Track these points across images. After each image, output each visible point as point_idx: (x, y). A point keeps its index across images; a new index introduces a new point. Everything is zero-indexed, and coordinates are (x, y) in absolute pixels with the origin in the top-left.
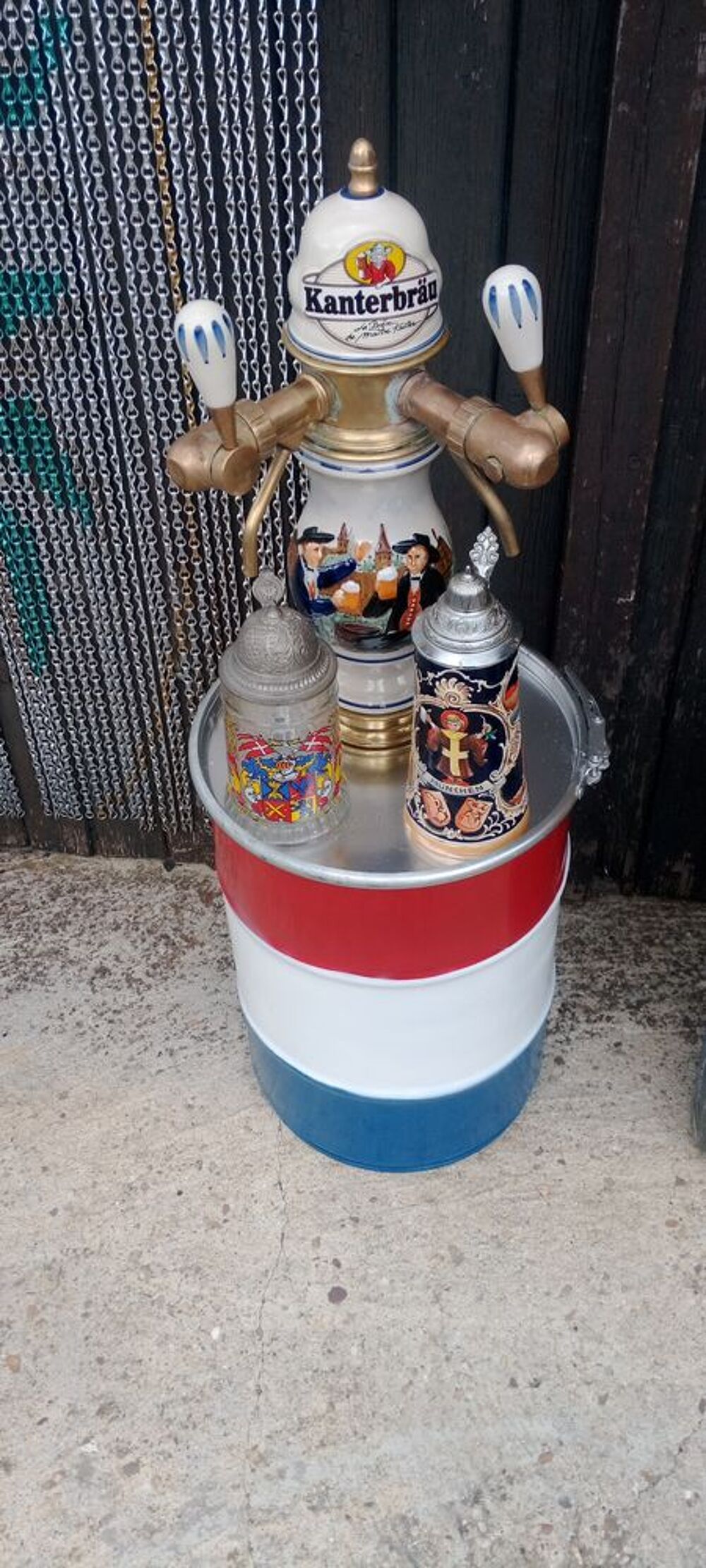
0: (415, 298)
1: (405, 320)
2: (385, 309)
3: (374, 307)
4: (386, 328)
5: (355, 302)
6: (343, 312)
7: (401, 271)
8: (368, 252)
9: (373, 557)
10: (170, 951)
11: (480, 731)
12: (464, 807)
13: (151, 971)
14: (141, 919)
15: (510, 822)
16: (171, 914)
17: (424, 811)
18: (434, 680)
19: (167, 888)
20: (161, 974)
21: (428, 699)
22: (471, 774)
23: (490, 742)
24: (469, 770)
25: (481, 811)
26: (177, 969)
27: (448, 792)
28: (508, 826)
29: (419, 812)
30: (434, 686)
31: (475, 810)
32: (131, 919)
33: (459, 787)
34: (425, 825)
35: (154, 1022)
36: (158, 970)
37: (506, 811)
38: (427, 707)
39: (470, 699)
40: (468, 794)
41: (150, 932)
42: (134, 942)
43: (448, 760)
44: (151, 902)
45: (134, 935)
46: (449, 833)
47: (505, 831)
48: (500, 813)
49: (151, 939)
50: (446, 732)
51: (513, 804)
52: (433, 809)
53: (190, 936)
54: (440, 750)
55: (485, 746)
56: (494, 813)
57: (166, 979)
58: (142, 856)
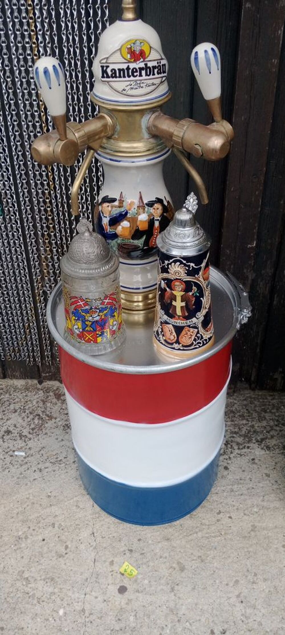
0: (156, 71)
1: (150, 82)
2: (141, 75)
3: (135, 74)
4: (142, 85)
5: (126, 71)
6: (120, 77)
7: (148, 56)
8: (132, 45)
9: (136, 209)
10: (40, 422)
11: (191, 291)
12: (184, 332)
13: (31, 431)
14: (27, 407)
15: (206, 340)
16: (41, 404)
17: (163, 335)
18: (168, 264)
19: (39, 393)
20: (36, 432)
21: (165, 275)
22: (187, 314)
23: (196, 297)
24: (186, 312)
25: (192, 333)
26: (44, 430)
27: (175, 324)
28: (205, 342)
29: (161, 336)
30: (168, 268)
31: (189, 333)
32: (22, 408)
33: (181, 321)
34: (163, 342)
35: (32, 456)
36: (35, 431)
37: (204, 334)
38: (164, 279)
39: (186, 273)
40: (185, 325)
41: (31, 413)
42: (23, 418)
43: (175, 307)
44: (32, 399)
45: (23, 415)
46: (176, 346)
47: (204, 345)
48: (201, 335)
49: (31, 417)
50: (174, 292)
51: (207, 331)
52: (168, 334)
53: (50, 414)
54: (171, 302)
55: (194, 299)
56: (198, 335)
57: (38, 435)
58: (28, 379)
